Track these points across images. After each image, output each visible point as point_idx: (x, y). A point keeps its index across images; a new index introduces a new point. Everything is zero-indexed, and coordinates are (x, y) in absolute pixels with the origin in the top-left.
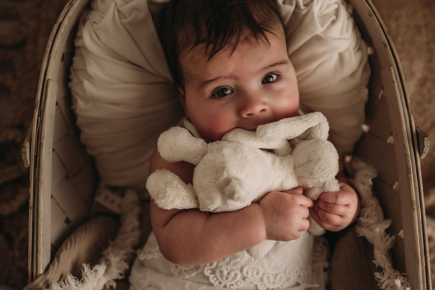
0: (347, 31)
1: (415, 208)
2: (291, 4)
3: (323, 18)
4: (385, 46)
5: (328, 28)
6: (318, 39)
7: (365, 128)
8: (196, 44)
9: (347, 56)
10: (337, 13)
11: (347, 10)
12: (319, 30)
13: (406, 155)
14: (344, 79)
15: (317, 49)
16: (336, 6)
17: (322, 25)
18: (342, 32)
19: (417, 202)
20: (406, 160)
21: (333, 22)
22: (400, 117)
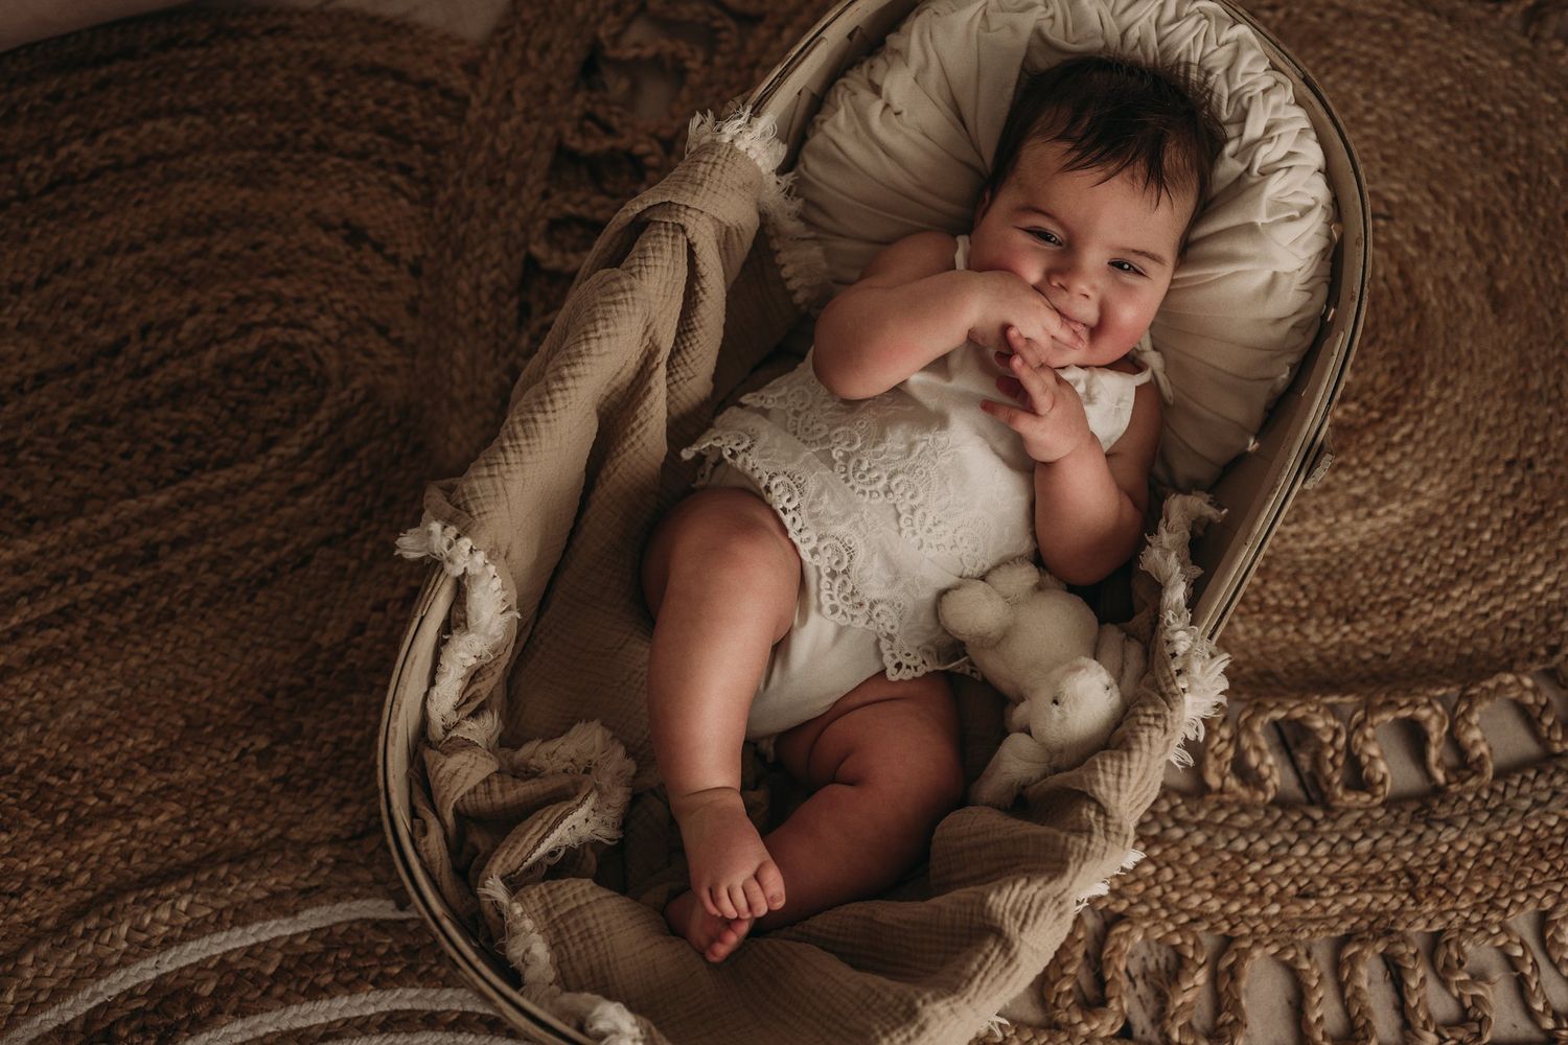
0: (1306, 247)
1: (1250, 543)
2: (1242, 161)
3: (1277, 205)
4: (1353, 299)
5: (1277, 223)
6: (1251, 229)
7: (1252, 445)
8: (1061, 138)
9: (1283, 282)
10: (1306, 211)
11: (1329, 223)
12: (1261, 218)
13: (1284, 465)
14: (1260, 321)
15: (1243, 247)
16: (1311, 202)
17: (1270, 214)
18: (1295, 241)
19: (1257, 537)
20: (1280, 472)
21: (1291, 219)
22: (1309, 409)
